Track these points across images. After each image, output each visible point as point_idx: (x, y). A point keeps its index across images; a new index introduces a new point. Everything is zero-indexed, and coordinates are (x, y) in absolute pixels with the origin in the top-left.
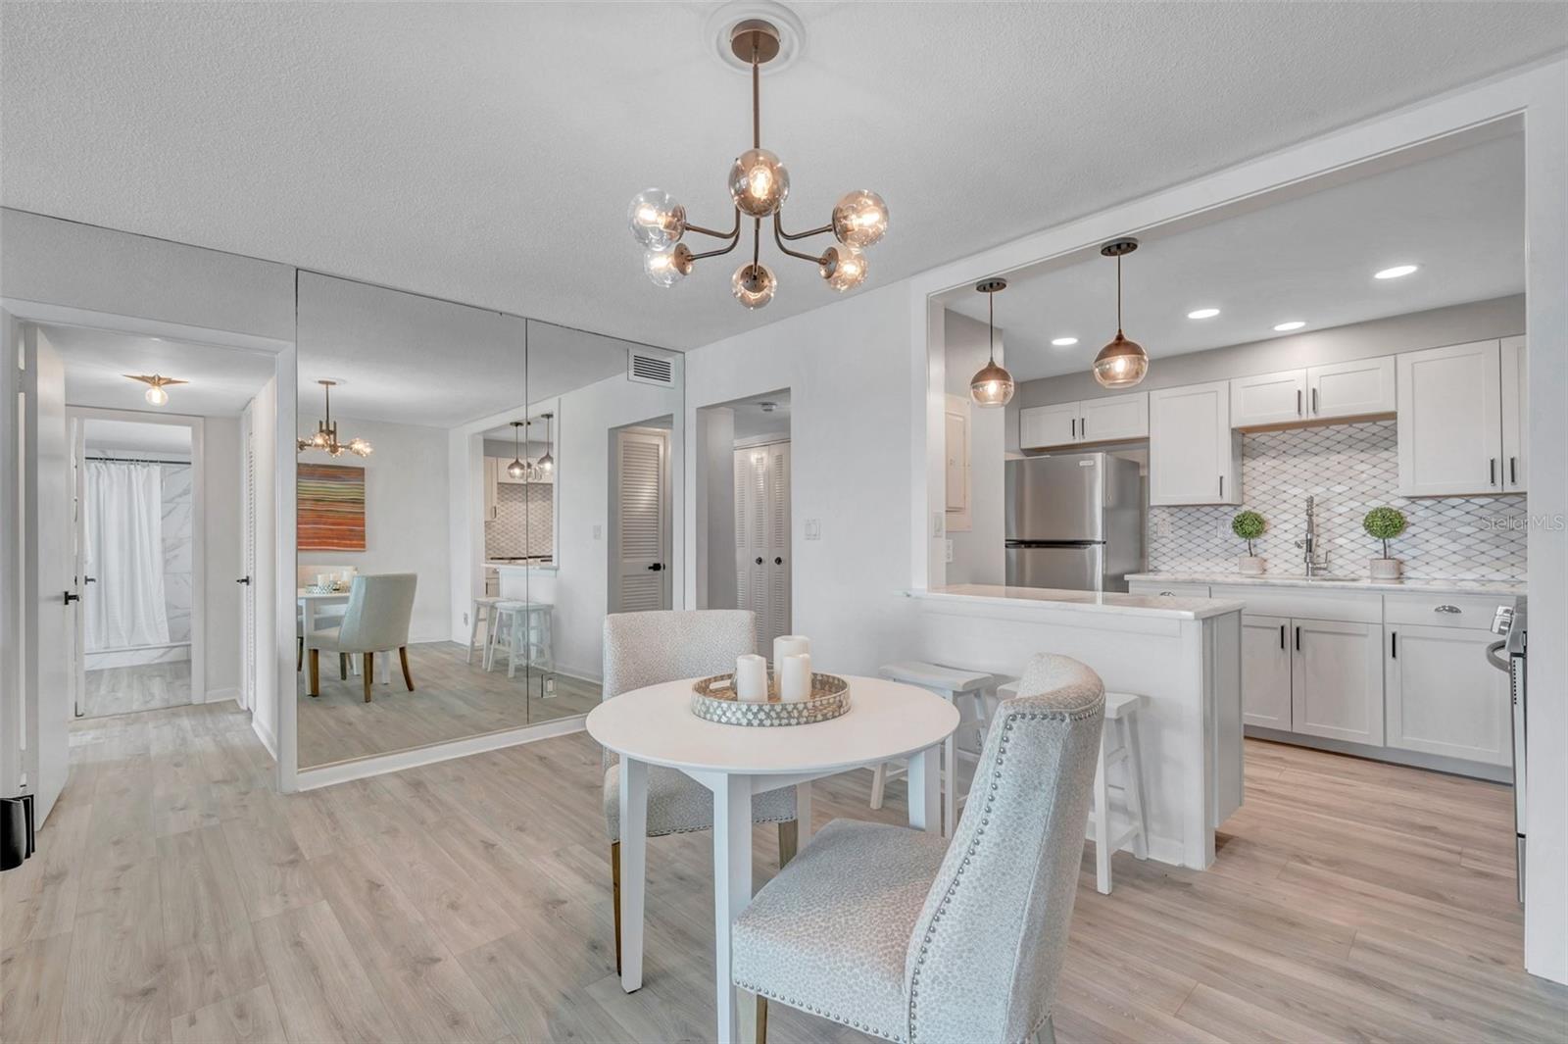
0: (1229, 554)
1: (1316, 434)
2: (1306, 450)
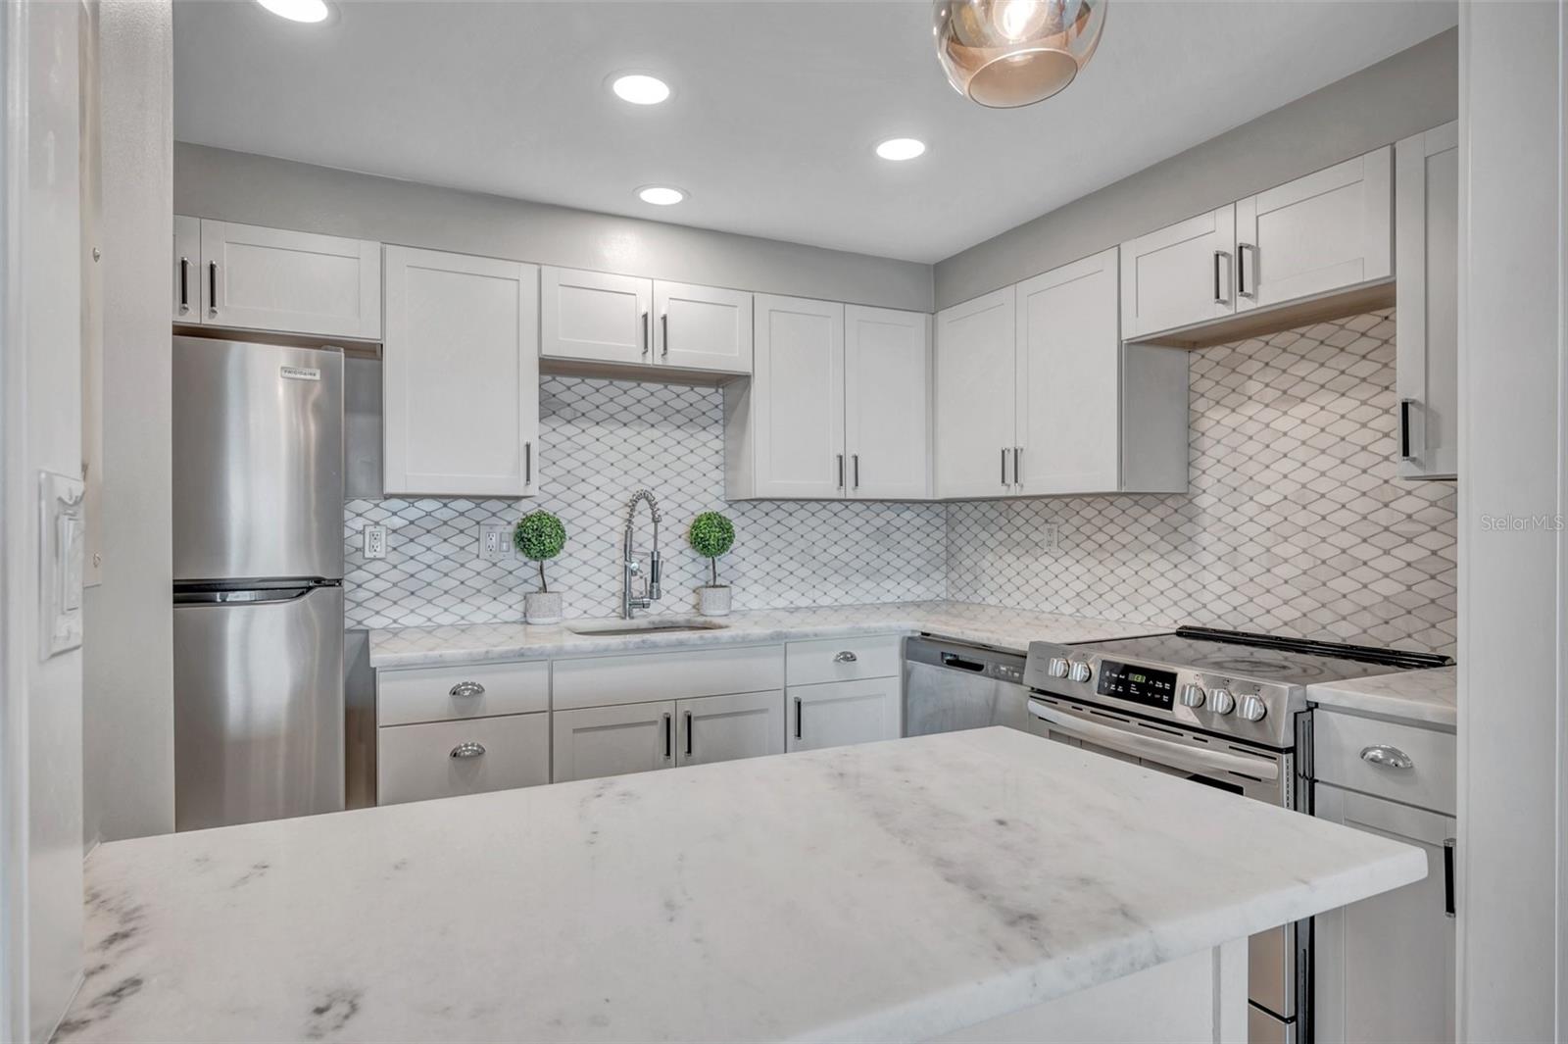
0: (499, 587)
1: (625, 392)
2: (612, 416)
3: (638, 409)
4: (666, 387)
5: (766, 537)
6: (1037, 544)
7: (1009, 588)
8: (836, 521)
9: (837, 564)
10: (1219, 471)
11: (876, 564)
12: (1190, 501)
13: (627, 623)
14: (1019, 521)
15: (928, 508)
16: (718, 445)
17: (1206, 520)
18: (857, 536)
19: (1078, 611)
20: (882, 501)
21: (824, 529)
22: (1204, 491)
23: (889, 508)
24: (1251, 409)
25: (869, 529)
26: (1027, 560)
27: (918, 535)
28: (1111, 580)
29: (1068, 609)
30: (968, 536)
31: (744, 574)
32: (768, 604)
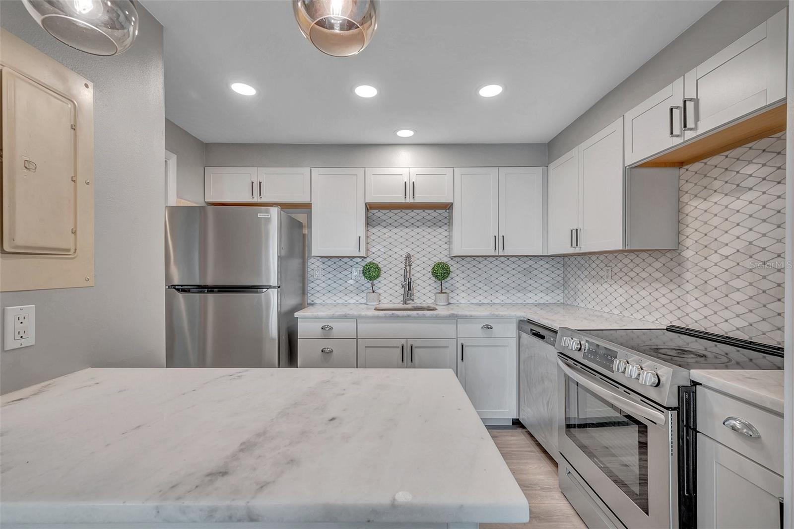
0: (359, 290)
1: (407, 214)
2: (401, 224)
3: (412, 221)
4: (424, 211)
5: (468, 272)
6: (602, 277)
7: (589, 299)
8: (502, 266)
9: (502, 285)
10: (696, 236)
11: (524, 285)
12: (680, 254)
13: (406, 306)
14: (594, 265)
15: (553, 259)
16: (446, 234)
17: (688, 265)
18: (514, 272)
19: (621, 313)
20: (527, 256)
21: (496, 269)
22: (688, 248)
23: (531, 259)
24: (716, 198)
25: (519, 269)
26: (597, 285)
27: (547, 272)
28: (637, 297)
29: (616, 312)
30: (572, 273)
31: (458, 288)
32: (469, 301)
